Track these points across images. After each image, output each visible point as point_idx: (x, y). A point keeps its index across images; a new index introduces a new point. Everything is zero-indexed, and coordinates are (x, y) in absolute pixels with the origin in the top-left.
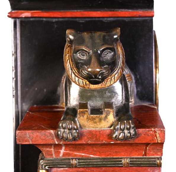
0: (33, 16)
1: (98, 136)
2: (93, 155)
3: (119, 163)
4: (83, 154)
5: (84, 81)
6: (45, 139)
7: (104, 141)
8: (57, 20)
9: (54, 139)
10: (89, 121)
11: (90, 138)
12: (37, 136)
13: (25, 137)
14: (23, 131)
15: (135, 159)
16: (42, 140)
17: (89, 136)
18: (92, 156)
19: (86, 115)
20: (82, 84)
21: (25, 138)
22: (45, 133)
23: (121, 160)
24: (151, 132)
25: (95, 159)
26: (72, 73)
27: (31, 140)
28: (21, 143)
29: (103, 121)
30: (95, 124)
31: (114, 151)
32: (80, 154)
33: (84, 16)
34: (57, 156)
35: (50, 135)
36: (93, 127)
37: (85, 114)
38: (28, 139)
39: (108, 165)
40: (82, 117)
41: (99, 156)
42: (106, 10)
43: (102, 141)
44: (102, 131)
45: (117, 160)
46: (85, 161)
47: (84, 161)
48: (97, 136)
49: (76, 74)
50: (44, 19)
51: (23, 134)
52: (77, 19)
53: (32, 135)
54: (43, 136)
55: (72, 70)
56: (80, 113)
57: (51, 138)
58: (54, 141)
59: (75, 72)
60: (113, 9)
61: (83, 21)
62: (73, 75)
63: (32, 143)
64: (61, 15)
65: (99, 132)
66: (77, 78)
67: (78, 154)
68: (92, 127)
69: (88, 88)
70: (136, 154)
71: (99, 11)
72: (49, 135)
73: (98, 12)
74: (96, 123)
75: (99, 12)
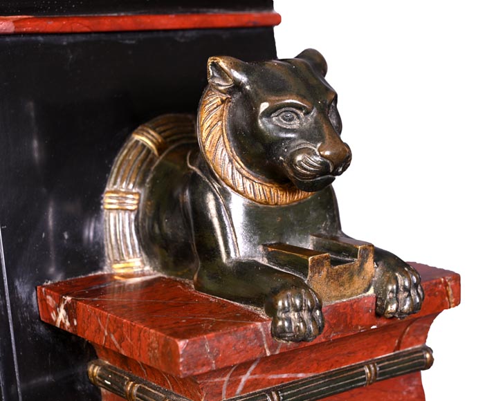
0: (18, 30)
1: (349, 317)
2: (304, 372)
3: (360, 378)
4: (285, 376)
5: (266, 188)
6: (246, 348)
7: (360, 328)
8: (71, 39)
9: (264, 345)
10: (330, 283)
11: (335, 324)
12: (228, 345)
13: (201, 355)
14: (195, 338)
15: (388, 360)
16: (238, 353)
17: (332, 322)
18: (301, 375)
19: (325, 269)
20: (263, 196)
21: (202, 358)
22: (245, 332)
23: (361, 369)
24: (440, 286)
25: (312, 382)
26: (235, 171)
27: (215, 358)
28: (192, 372)
29: (356, 278)
30: (342, 288)
31: (346, 352)
32: (279, 376)
33: (142, 27)
34: (232, 393)
35: (256, 335)
36: (337, 297)
37: (323, 266)
38: (207, 357)
39: (338, 390)
40: (317, 274)
41: (314, 372)
42: (182, 12)
43: (357, 327)
44: (356, 302)
45: (355, 372)
46: (295, 391)
47: (293, 391)
48: (347, 317)
49: (244, 172)
50: (40, 38)
51: (195, 348)
52: (119, 36)
53: (217, 345)
54: (241, 342)
55: (232, 163)
56: (313, 266)
57: (258, 344)
58: (264, 351)
59: (239, 167)
60: (195, 10)
61: (134, 42)
62: (237, 176)
63: (216, 366)
64: (88, 27)
65: (352, 305)
66: (248, 183)
67: (275, 377)
68: (334, 296)
69: (276, 204)
70: (382, 350)
71: (171, 14)
72: (253, 336)
73: (170, 16)
74: (342, 285)
75: (173, 16)
